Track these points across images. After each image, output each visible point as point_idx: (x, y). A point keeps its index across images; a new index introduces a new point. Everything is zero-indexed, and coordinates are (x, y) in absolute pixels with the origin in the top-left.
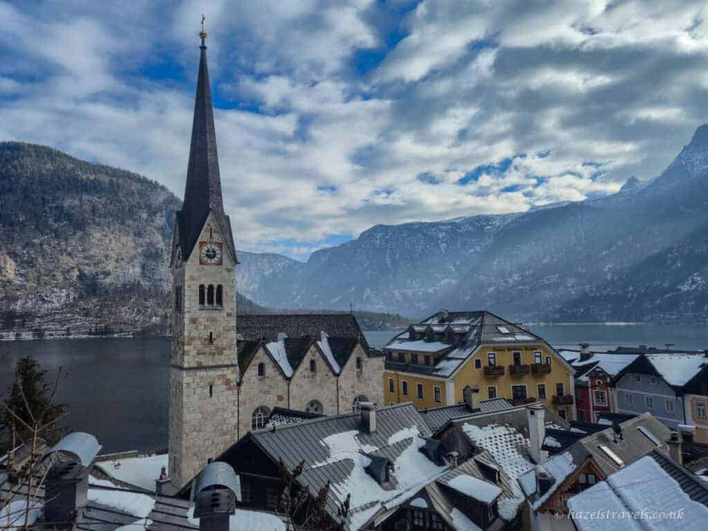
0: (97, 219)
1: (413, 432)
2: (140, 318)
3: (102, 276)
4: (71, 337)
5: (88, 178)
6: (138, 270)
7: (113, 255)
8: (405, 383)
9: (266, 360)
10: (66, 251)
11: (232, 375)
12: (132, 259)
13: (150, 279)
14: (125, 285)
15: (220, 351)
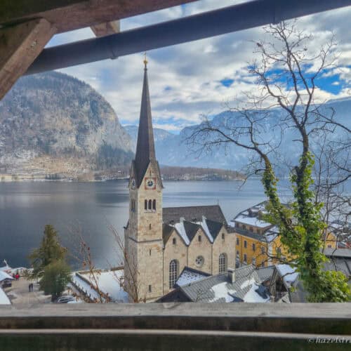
0: (47, 106)
1: (252, 281)
2: (76, 169)
3: (51, 143)
4: (35, 180)
5: (41, 79)
6: (74, 139)
7: (58, 129)
8: (245, 242)
9: (176, 236)
10: (29, 126)
11: (160, 244)
12: (70, 132)
13: (82, 146)
14: (66, 149)
15: (155, 233)
